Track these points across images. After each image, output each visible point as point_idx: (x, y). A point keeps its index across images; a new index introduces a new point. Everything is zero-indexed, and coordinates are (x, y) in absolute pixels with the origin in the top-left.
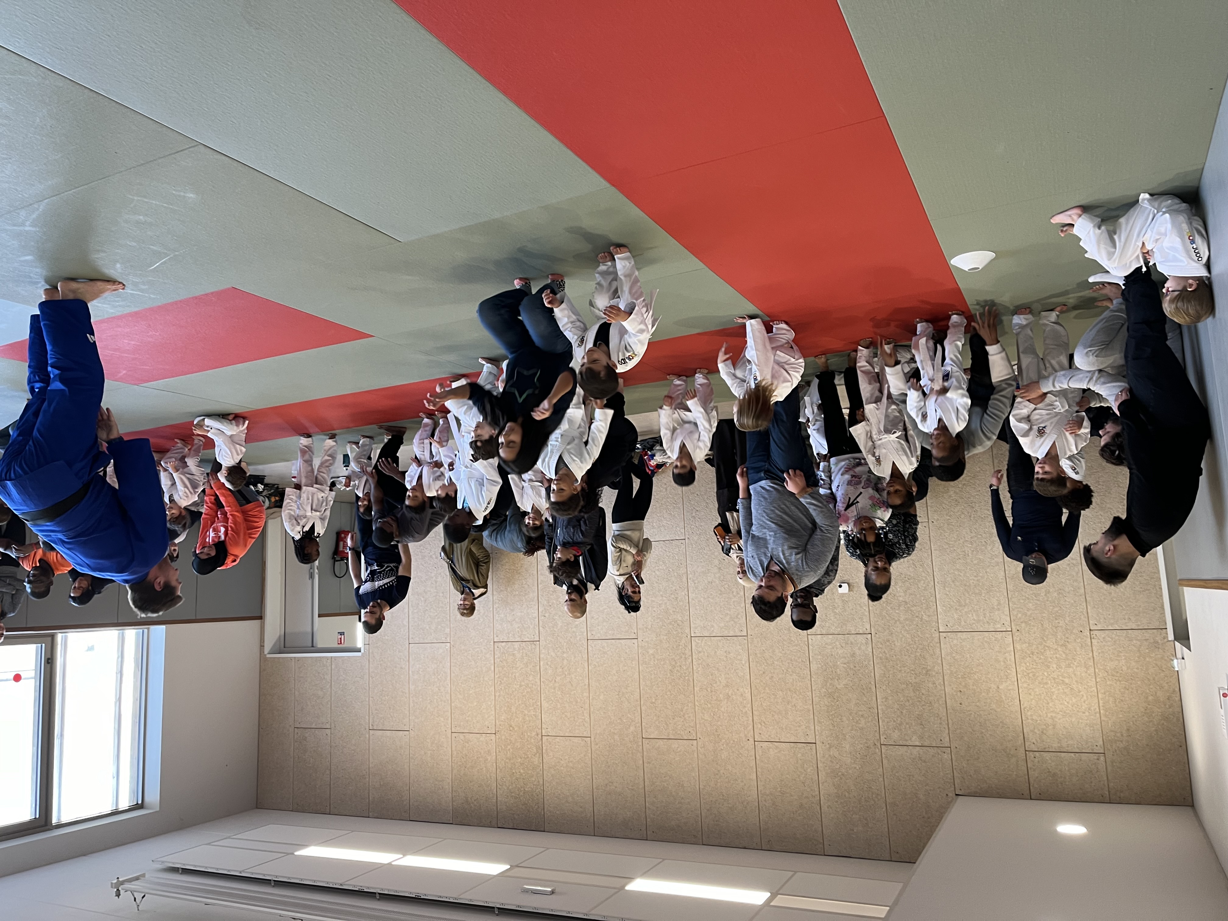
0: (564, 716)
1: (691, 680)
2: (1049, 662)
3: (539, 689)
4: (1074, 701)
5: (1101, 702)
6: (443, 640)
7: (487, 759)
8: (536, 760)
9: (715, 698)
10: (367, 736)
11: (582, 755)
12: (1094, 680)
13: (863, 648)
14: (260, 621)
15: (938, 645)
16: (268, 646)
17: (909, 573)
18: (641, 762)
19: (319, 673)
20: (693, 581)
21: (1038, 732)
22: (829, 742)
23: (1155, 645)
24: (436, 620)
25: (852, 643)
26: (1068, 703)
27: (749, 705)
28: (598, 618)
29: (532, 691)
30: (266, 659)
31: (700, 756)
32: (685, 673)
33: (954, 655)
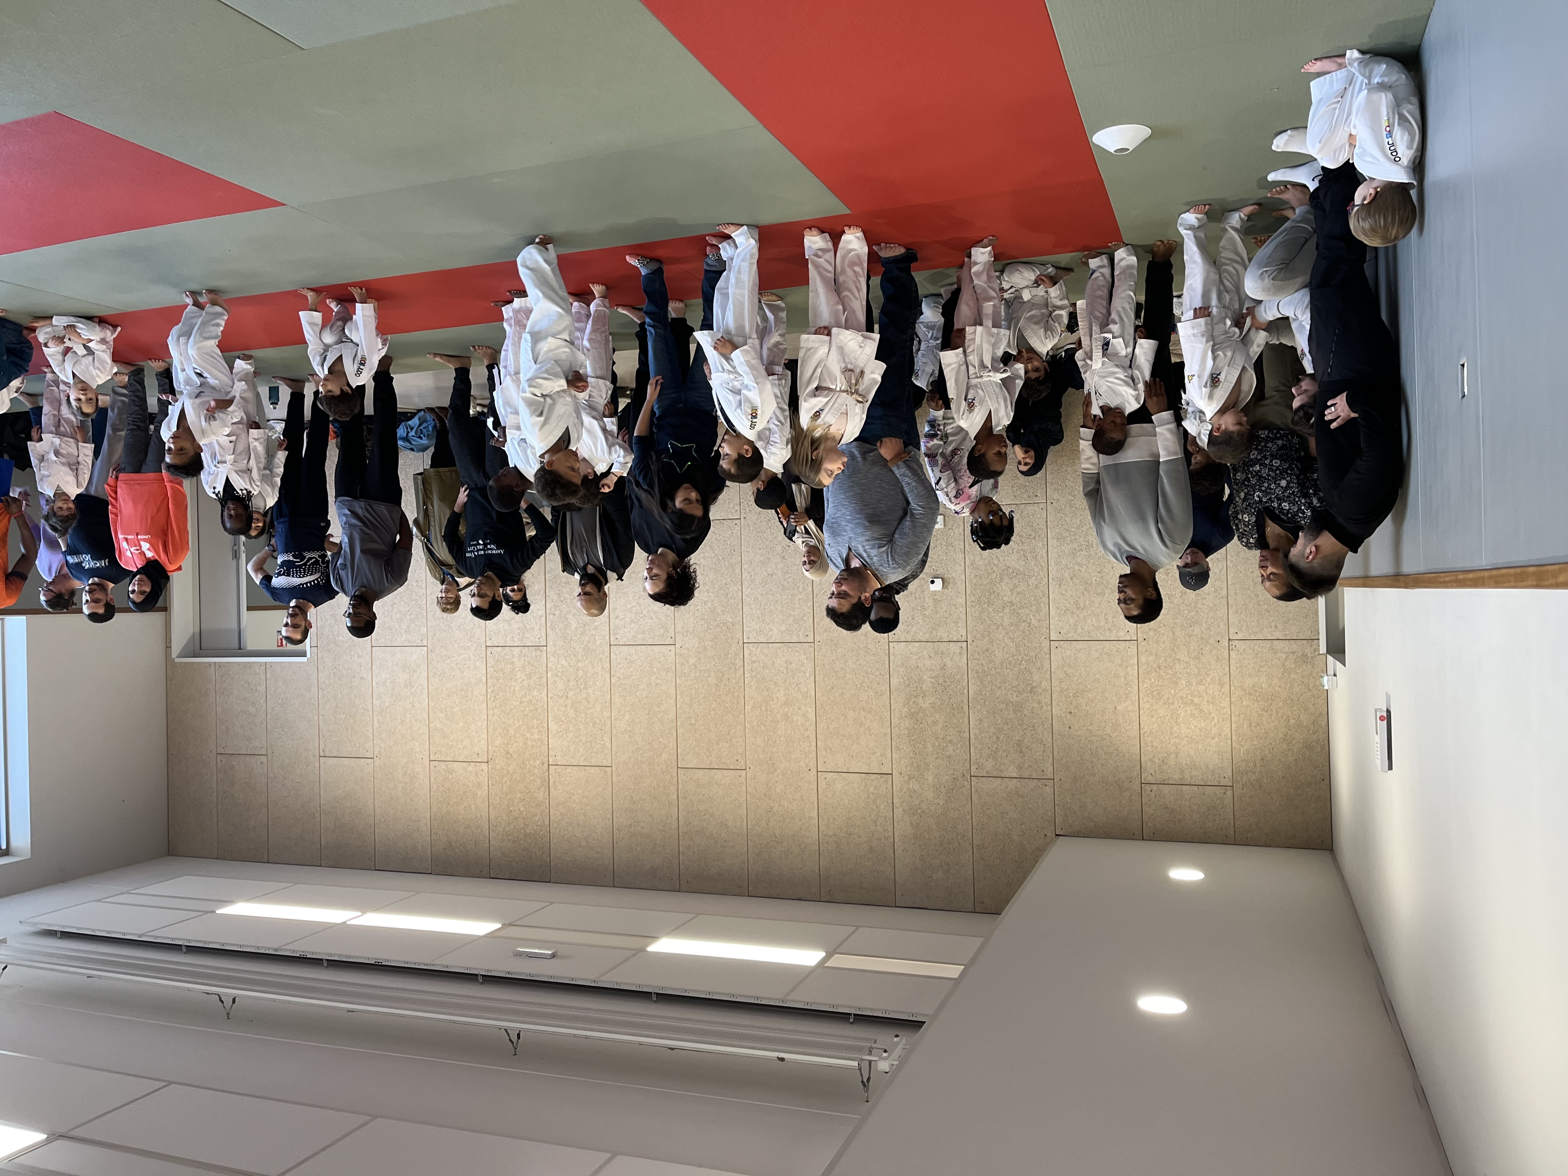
0: (577, 740)
1: (742, 697)
2: (1179, 678)
3: (546, 707)
4: (1203, 724)
5: (1233, 726)
6: (419, 642)
7: (477, 794)
8: (540, 795)
9: (770, 718)
10: (317, 765)
11: (600, 789)
12: (1228, 699)
13: (956, 658)
14: (164, 613)
15: (1048, 656)
16: (177, 647)
17: (1018, 567)
18: (675, 797)
19: (249, 683)
20: (749, 573)
21: (1157, 762)
22: (909, 773)
23: (1304, 659)
24: (408, 617)
25: (942, 653)
26: (1195, 727)
27: (813, 727)
28: (624, 618)
29: (536, 710)
30: (174, 664)
31: (749, 789)
32: (735, 688)
33: (1065, 669)
